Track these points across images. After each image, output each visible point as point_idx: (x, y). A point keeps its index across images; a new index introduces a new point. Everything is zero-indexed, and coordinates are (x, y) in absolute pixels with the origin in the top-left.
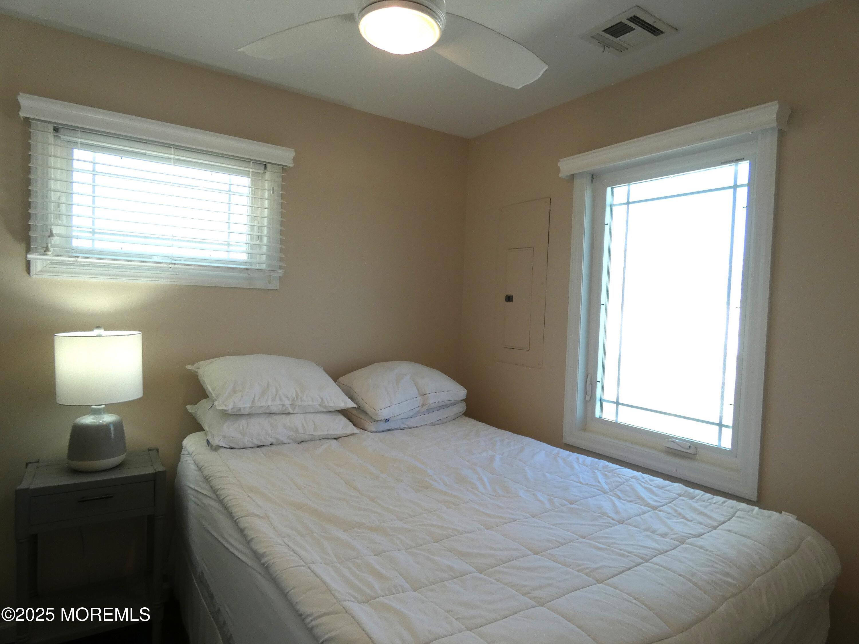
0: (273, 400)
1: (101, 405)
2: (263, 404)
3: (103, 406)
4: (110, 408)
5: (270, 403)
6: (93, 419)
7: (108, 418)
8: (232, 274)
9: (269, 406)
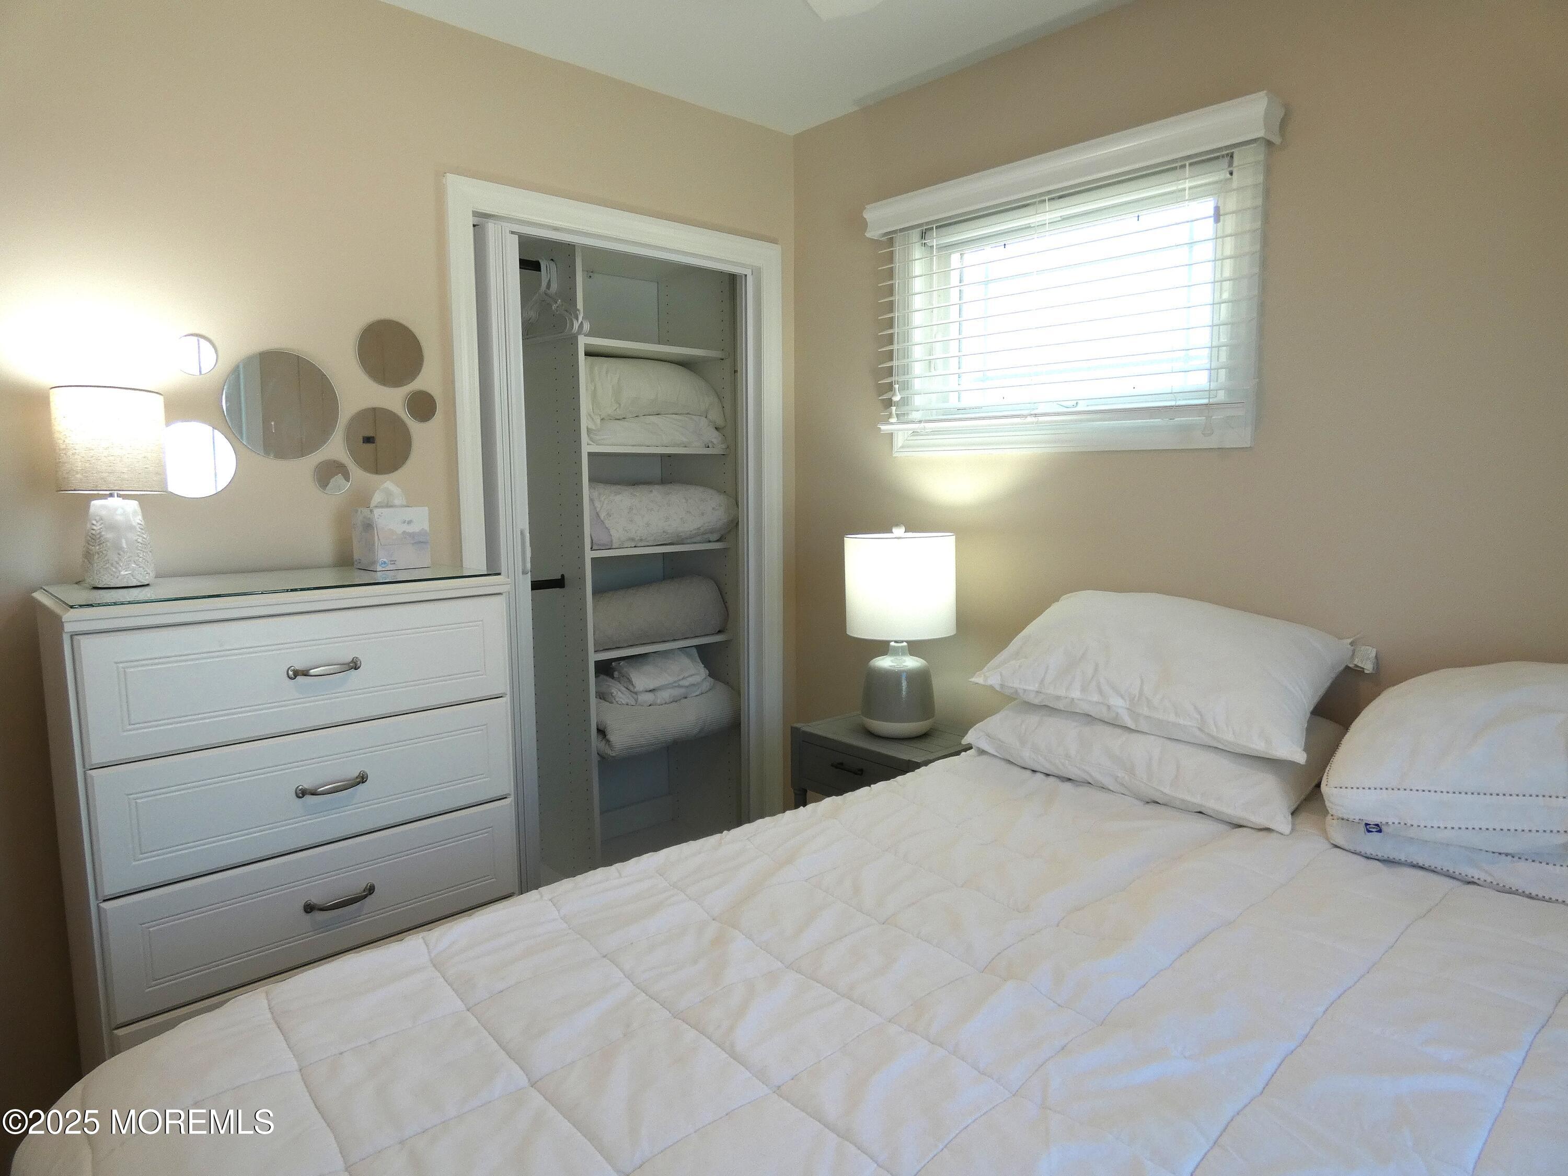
0: (1084, 689)
1: (902, 642)
2: (1062, 692)
3: (905, 644)
4: (915, 647)
5: (1076, 694)
6: (892, 661)
7: (911, 663)
8: (1128, 423)
9: (1073, 699)
